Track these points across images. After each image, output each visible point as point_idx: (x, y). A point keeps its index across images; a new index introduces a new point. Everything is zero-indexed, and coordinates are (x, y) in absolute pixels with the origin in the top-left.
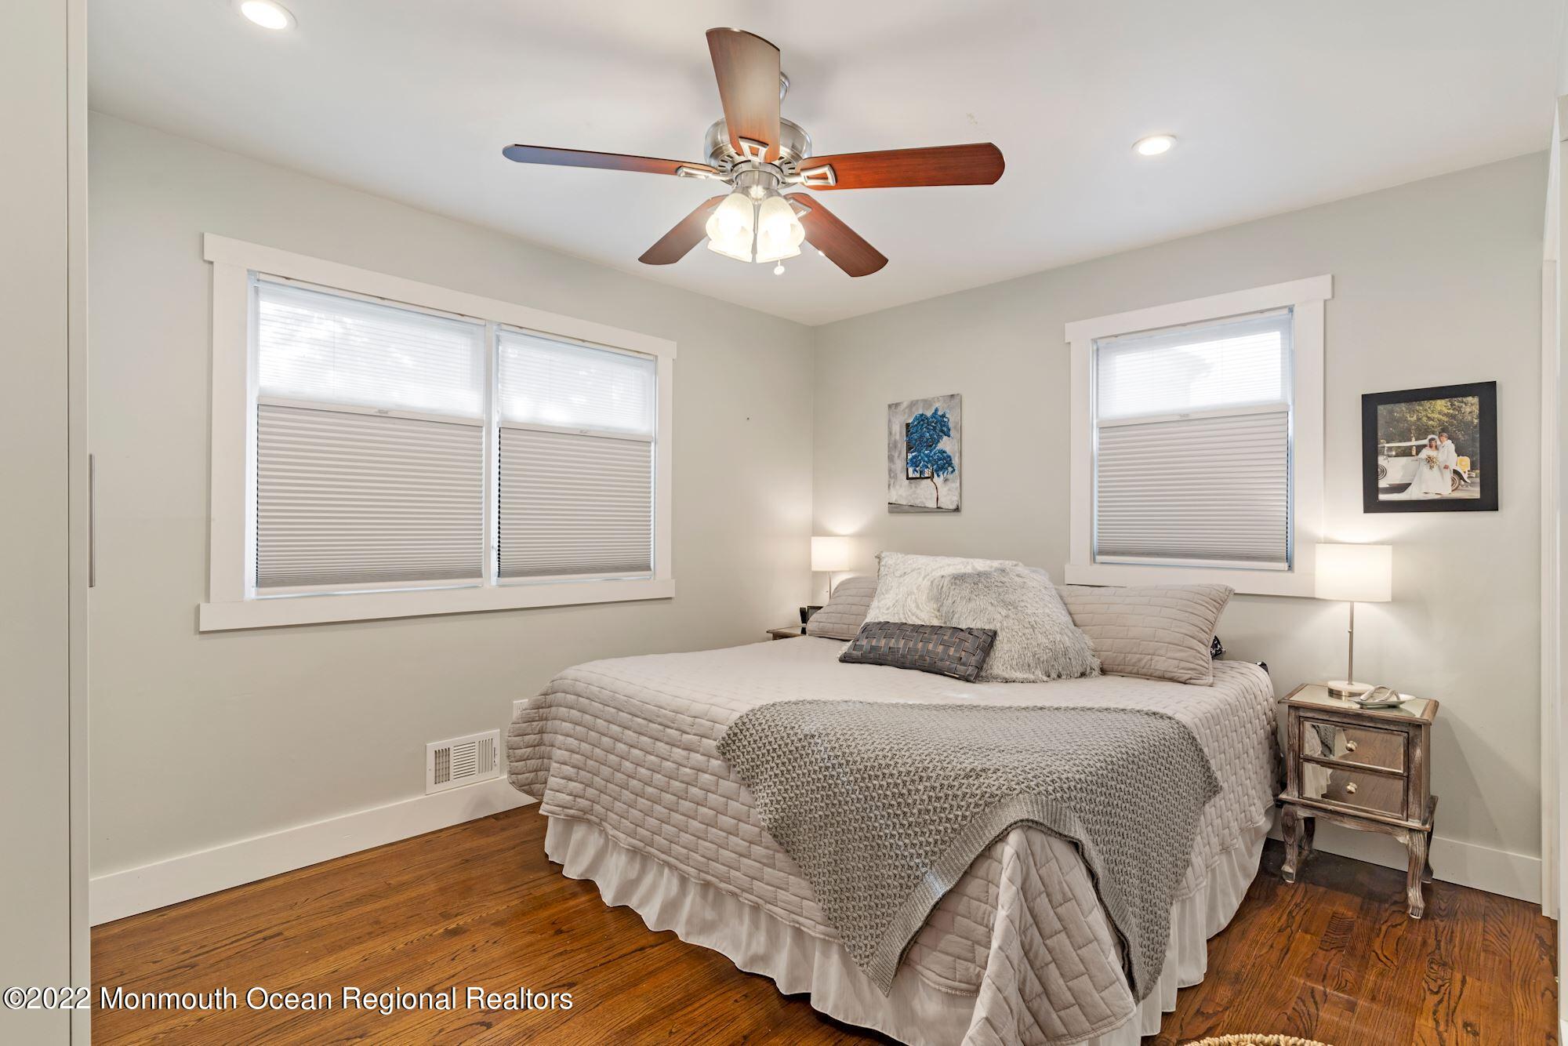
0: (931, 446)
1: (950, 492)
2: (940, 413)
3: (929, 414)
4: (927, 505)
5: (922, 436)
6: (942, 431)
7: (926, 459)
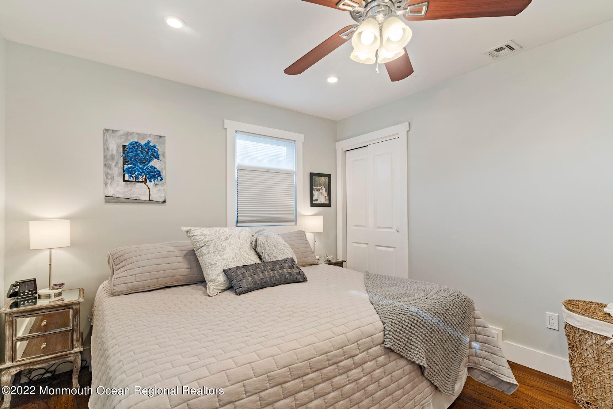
0: (144, 163)
1: (159, 192)
2: (151, 144)
3: (143, 143)
4: (141, 199)
5: (136, 156)
6: (153, 155)
7: (141, 170)
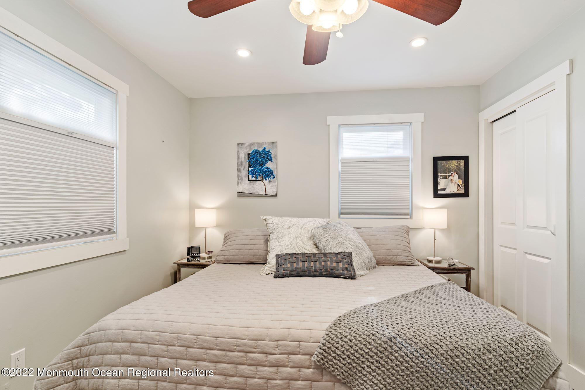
0: (262, 165)
1: (272, 187)
2: (267, 150)
3: (261, 150)
4: (260, 194)
5: (257, 160)
6: (268, 159)
7: (259, 171)
